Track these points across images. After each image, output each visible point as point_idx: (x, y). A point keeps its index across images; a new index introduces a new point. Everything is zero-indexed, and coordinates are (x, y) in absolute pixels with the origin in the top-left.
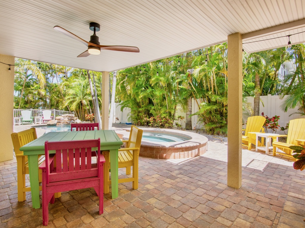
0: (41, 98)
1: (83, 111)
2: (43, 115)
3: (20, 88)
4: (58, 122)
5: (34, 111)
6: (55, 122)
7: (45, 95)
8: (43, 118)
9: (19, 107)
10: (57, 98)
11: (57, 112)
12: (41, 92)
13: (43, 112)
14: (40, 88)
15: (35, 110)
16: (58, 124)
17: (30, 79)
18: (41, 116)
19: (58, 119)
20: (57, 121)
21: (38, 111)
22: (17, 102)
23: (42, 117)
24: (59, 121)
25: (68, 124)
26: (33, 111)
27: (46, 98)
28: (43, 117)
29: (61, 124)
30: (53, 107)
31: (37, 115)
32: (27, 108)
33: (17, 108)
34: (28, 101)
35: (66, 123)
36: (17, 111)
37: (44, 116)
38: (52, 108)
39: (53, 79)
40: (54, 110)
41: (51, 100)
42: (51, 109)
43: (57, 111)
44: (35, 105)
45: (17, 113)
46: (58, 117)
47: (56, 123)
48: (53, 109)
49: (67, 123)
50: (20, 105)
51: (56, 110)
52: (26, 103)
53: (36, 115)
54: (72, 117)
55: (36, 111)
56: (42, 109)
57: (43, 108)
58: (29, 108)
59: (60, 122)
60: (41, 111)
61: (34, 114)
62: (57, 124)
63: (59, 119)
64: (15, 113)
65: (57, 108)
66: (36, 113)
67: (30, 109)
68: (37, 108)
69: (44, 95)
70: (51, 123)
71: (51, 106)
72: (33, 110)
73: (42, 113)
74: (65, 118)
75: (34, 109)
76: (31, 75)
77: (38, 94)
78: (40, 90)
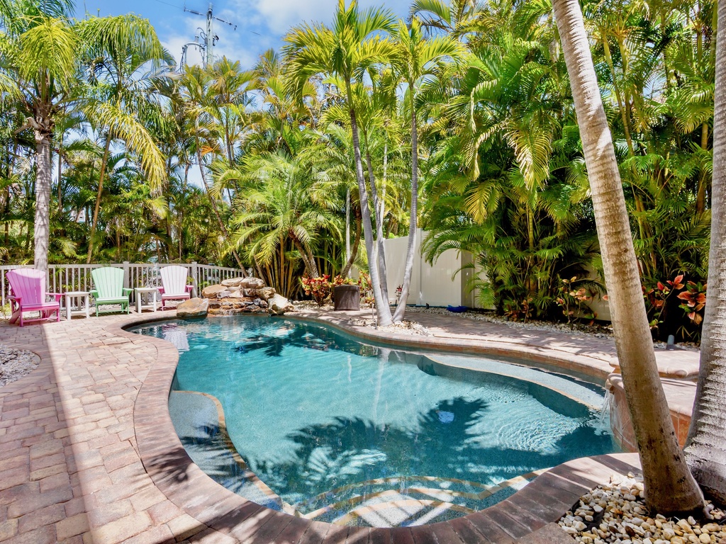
0: (154, 230)
1: (283, 266)
2: (160, 280)
3: (91, 198)
4: (211, 306)
5: (135, 269)
6: (202, 304)
7: (166, 219)
8: (162, 291)
9: (89, 257)
10: (203, 229)
11: (201, 271)
12: (155, 208)
13: (161, 270)
14: (150, 197)
15: (137, 265)
16: (213, 313)
17: (120, 170)
18: (155, 283)
19: (210, 296)
20: (206, 301)
21: (147, 270)
22: (80, 241)
23: (160, 290)
24: (214, 302)
25: (245, 311)
26: (130, 268)
27: (168, 229)
28: (161, 288)
29: (223, 314)
30: (190, 256)
31: (142, 282)
32: (113, 259)
33: (84, 262)
34: (114, 236)
35: (240, 309)
36: (82, 269)
37: (166, 286)
38: (188, 260)
39: (187, 170)
40: (194, 265)
41: (183, 235)
42: (186, 263)
43: (201, 268)
44: (136, 250)
45: (82, 275)
46: (209, 290)
47: (205, 309)
48: (190, 263)
49: (242, 307)
50: (90, 252)
51: (200, 266)
52: (109, 243)
53: (140, 283)
54: (256, 287)
55: (140, 268)
56: (158, 261)
57: (162, 261)
58: (117, 261)
59: (218, 306)
60: (155, 267)
61: (134, 279)
62: (208, 312)
63: (215, 296)
64: (77, 276)
65: (202, 259)
66: (140, 275)
67: (121, 262)
68: (144, 259)
69: (162, 218)
70: (190, 311)
71: (183, 254)
72: (133, 266)
73: (159, 274)
74: (232, 291)
75: (133, 262)
76: (122, 156)
77: (144, 214)
78: (149, 201)
